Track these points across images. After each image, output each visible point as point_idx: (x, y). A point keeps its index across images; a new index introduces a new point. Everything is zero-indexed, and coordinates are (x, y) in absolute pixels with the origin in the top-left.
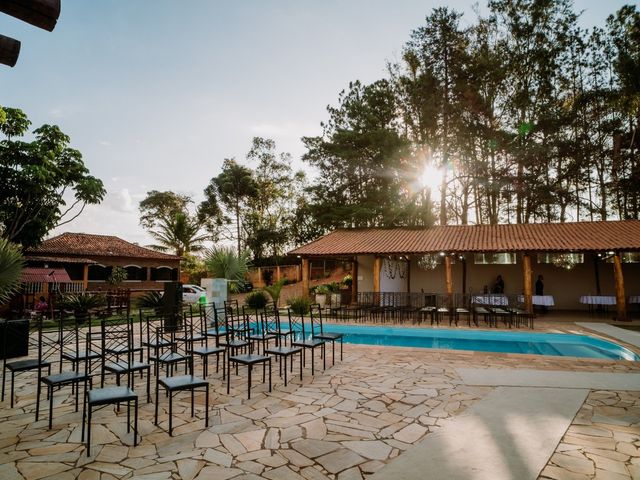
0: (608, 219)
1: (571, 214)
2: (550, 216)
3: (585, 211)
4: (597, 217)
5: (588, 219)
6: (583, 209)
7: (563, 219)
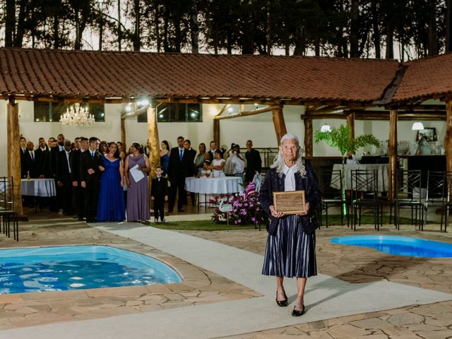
0: (142, 50)
1: (91, 40)
2: (60, 41)
3: (110, 35)
4: (126, 46)
5: (114, 48)
6: (107, 31)
7: (78, 44)
